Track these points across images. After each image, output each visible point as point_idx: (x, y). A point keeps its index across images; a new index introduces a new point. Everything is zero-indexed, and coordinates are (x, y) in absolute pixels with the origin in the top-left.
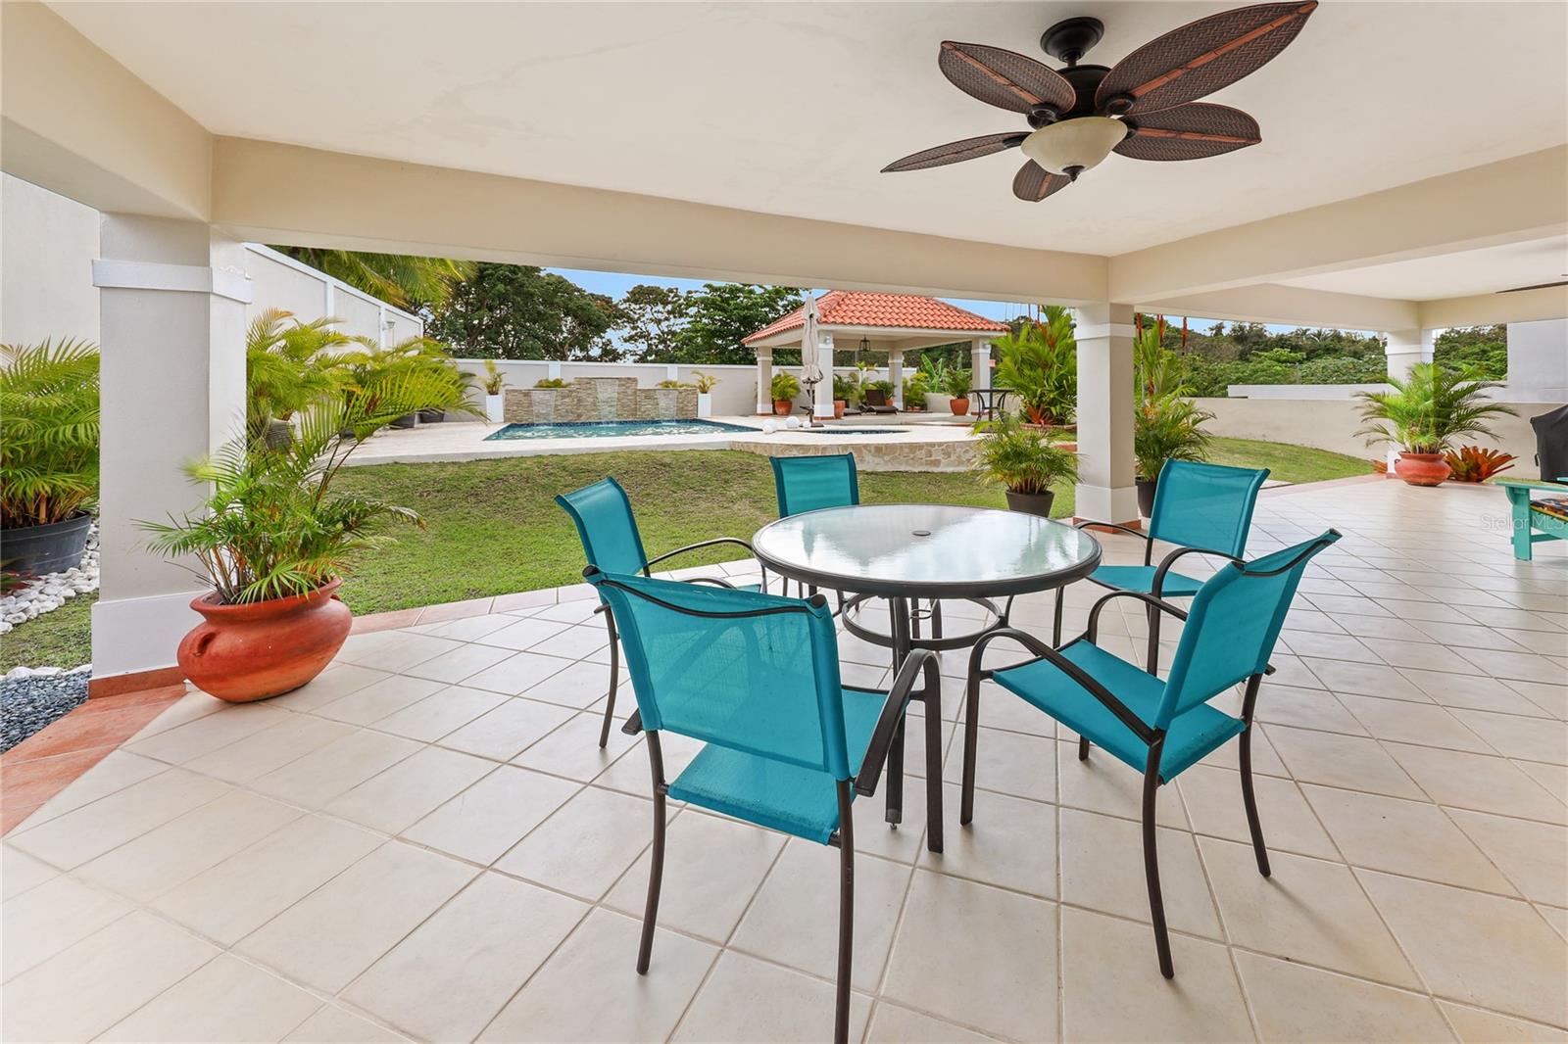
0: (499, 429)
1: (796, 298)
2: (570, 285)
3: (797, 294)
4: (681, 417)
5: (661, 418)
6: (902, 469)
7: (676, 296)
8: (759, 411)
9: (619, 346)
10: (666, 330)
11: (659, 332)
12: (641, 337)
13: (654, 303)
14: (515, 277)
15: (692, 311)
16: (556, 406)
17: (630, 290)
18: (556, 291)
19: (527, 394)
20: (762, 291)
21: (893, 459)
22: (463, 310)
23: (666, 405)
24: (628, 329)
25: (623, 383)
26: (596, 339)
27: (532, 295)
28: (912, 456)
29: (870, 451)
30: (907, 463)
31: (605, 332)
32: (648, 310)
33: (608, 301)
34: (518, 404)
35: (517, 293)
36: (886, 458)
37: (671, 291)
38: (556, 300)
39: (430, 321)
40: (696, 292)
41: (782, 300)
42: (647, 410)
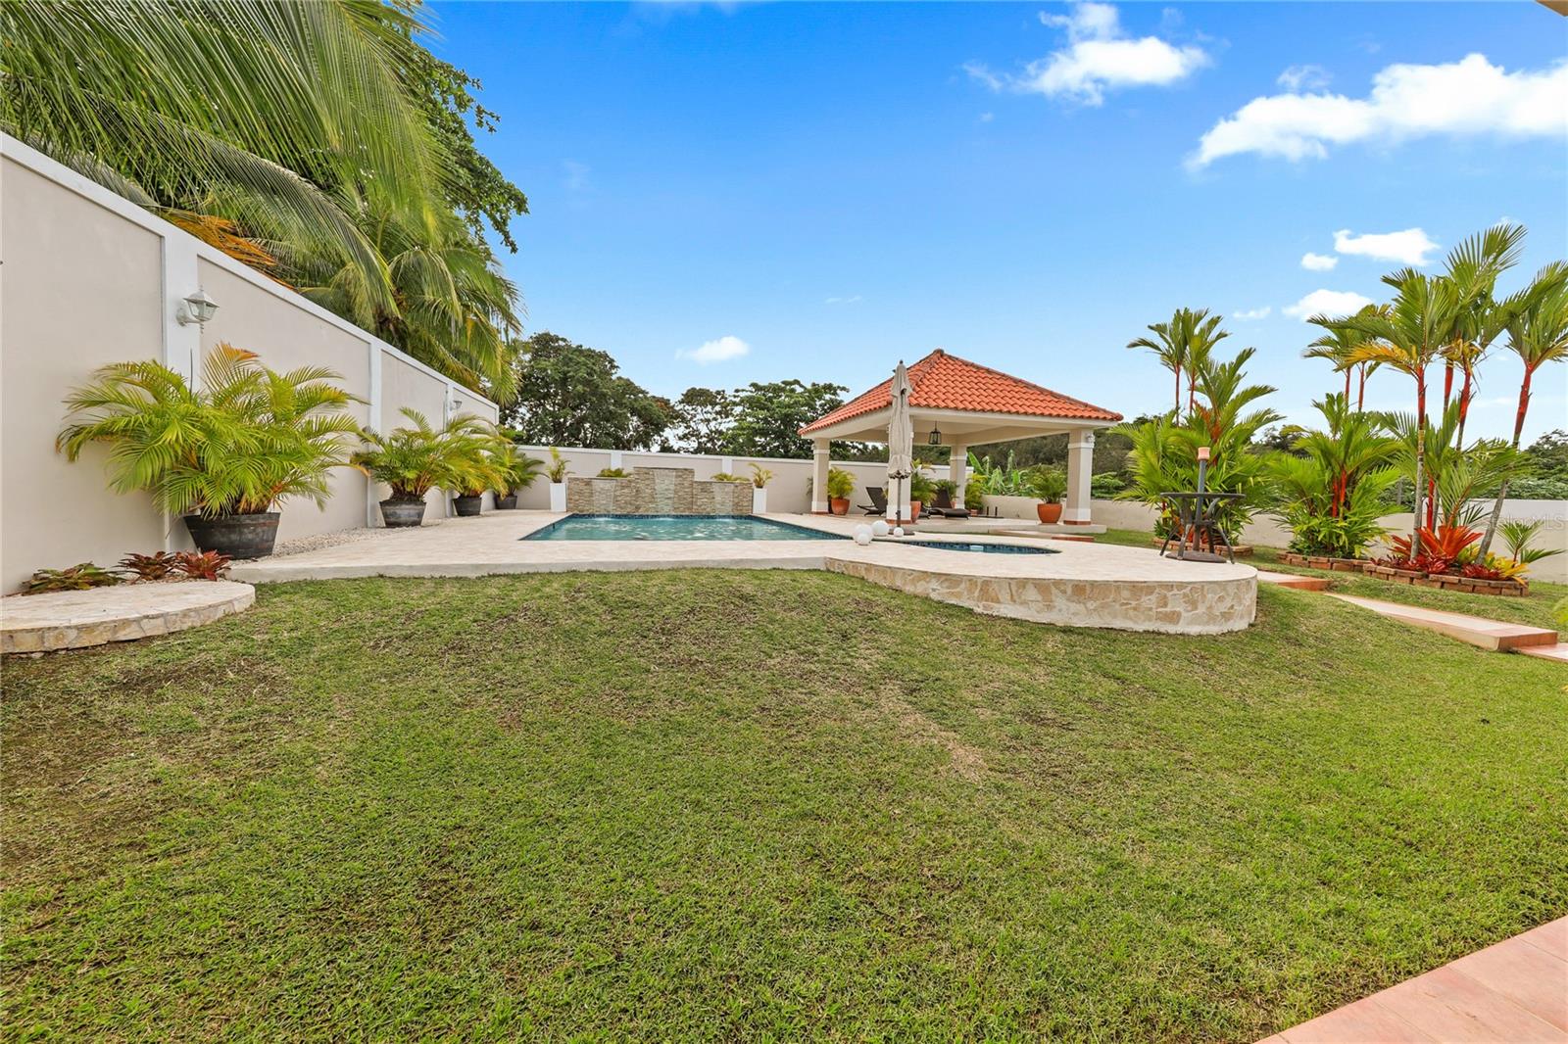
0: (554, 521)
1: (833, 397)
2: (636, 387)
3: (835, 394)
4: (737, 513)
5: (717, 513)
6: (1118, 624)
7: (722, 398)
8: (814, 509)
9: (675, 444)
10: (714, 429)
11: (708, 431)
12: (692, 435)
13: (704, 404)
14: (591, 378)
15: (738, 410)
16: (616, 496)
17: (684, 393)
18: (624, 394)
19: (588, 483)
20: (802, 390)
21: (1103, 606)
22: (552, 409)
23: (722, 500)
24: (682, 428)
25: (680, 474)
26: (656, 437)
27: (604, 395)
28: (1134, 603)
29: (1064, 592)
30: (1126, 617)
31: (663, 431)
32: (699, 411)
33: (667, 402)
34: (580, 493)
35: (594, 395)
36: (1091, 605)
37: (718, 393)
38: (624, 401)
39: (527, 418)
40: (743, 390)
41: (820, 399)
42: (703, 504)
